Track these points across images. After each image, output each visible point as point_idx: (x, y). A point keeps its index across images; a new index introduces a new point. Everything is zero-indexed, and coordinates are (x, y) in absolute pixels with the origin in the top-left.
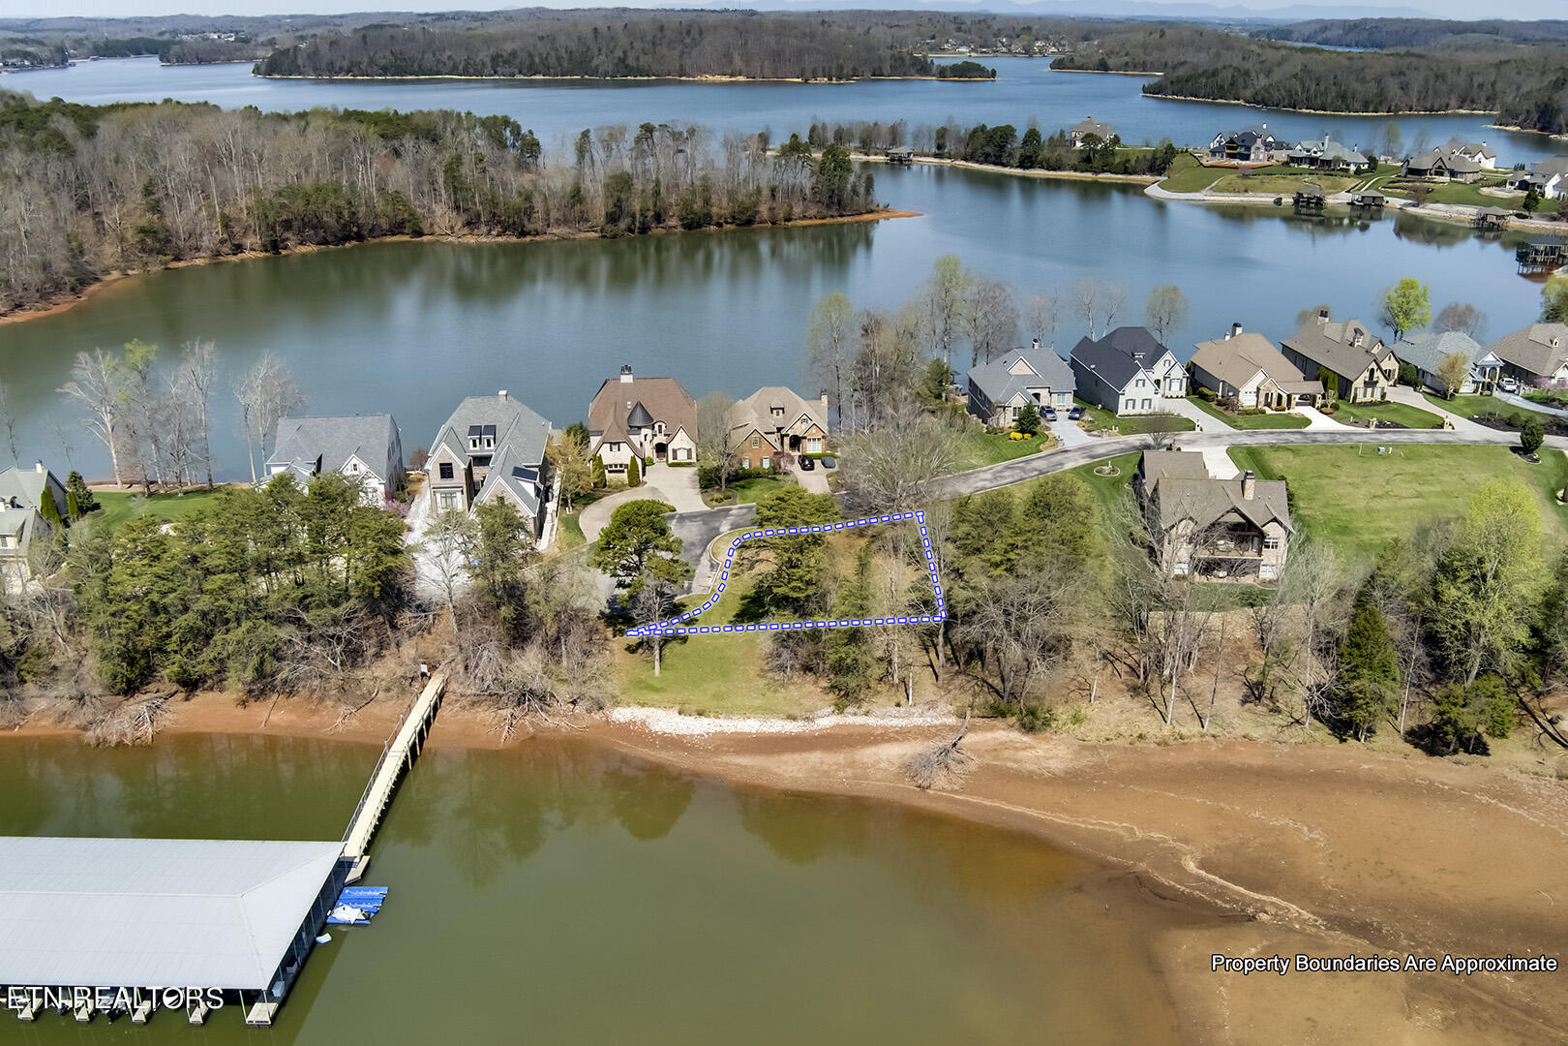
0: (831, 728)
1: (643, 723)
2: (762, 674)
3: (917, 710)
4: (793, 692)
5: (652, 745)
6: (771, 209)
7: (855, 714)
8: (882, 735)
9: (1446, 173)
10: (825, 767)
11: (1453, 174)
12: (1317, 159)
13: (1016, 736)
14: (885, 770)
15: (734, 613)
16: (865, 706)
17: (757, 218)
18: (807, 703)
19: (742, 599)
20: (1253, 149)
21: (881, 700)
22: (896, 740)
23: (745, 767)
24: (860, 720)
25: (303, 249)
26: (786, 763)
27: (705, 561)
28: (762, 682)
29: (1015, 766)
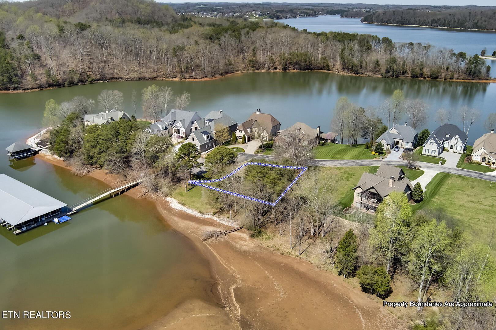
0: (205, 218)
3: (231, 221)
6: (445, 75)
7: (216, 217)
10: (190, 227)
13: (247, 237)
14: (202, 233)
16: (221, 216)
17: (440, 77)
18: (209, 210)
21: (227, 215)
25: (293, 71)
28: (206, 201)
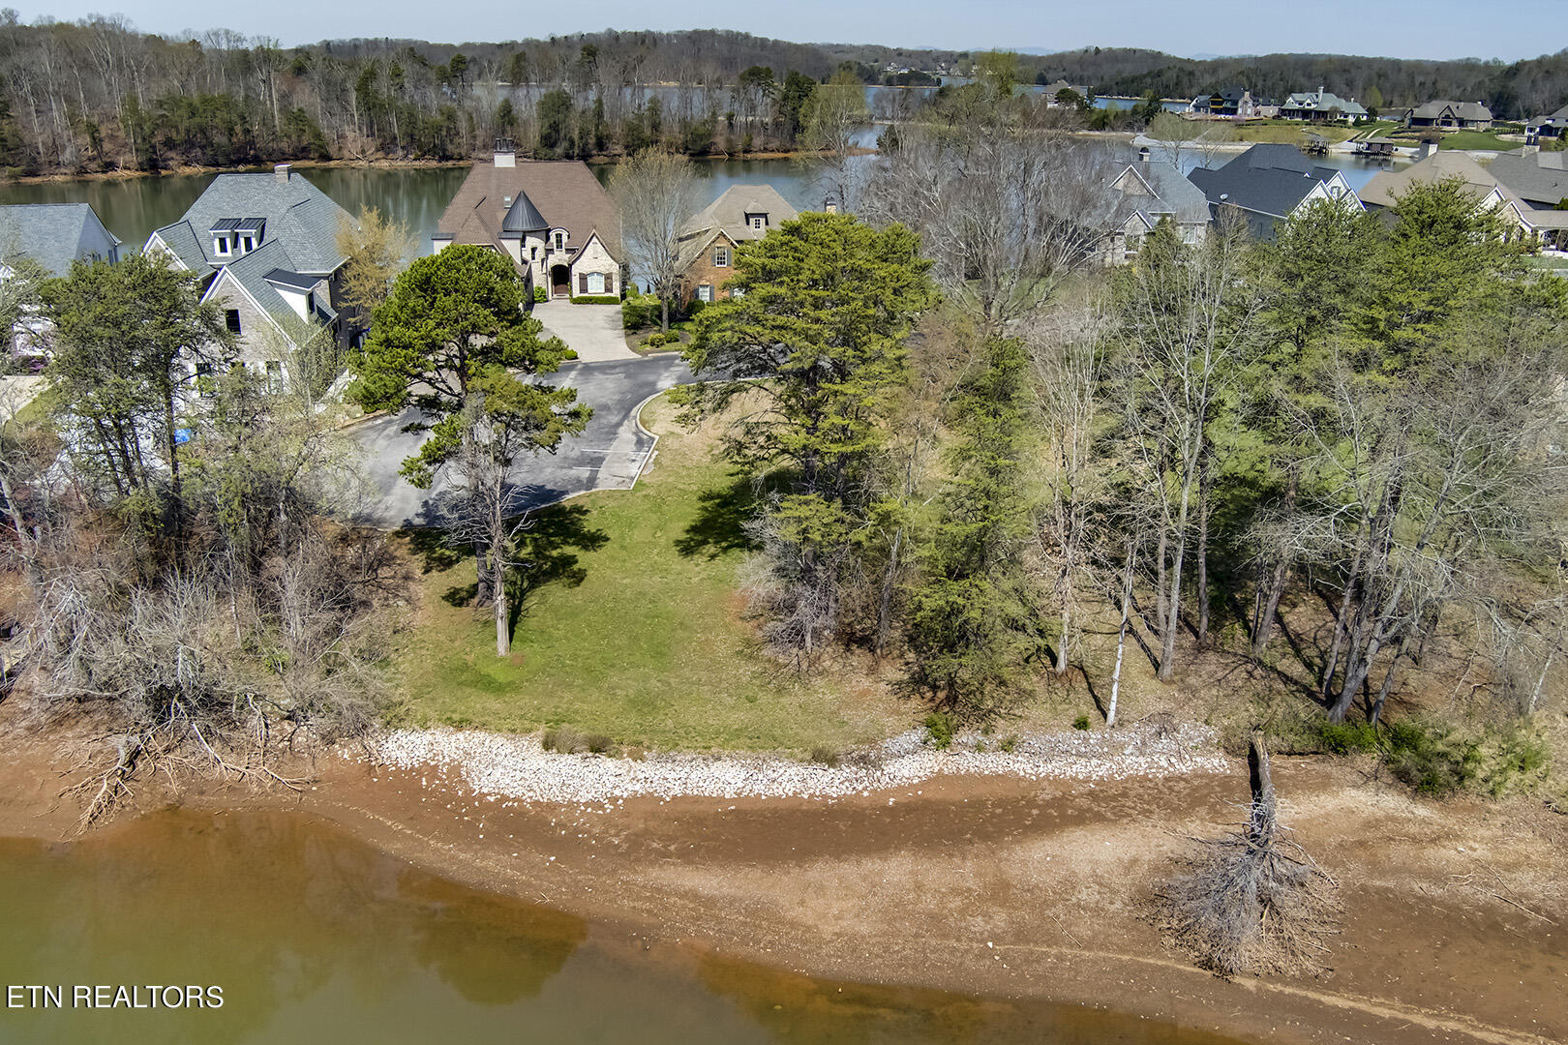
0: (924, 784)
1: (455, 769)
2: (749, 650)
3: (1130, 737)
4: (823, 691)
5: (464, 833)
6: (729, 141)
7: (979, 748)
8: (1060, 802)
9: (1455, 122)
10: (930, 903)
11: (1462, 123)
12: (1311, 111)
13: (1393, 802)
14: (1097, 911)
15: (686, 524)
16: (1002, 730)
17: (713, 149)
18: (860, 720)
19: (703, 499)
20: (1240, 103)
21: (1037, 711)
22: (1100, 818)
23: (710, 902)
24: (994, 763)
25: (188, 170)
26: (820, 890)
27: (626, 433)
28: (746, 670)
29: (1437, 892)
